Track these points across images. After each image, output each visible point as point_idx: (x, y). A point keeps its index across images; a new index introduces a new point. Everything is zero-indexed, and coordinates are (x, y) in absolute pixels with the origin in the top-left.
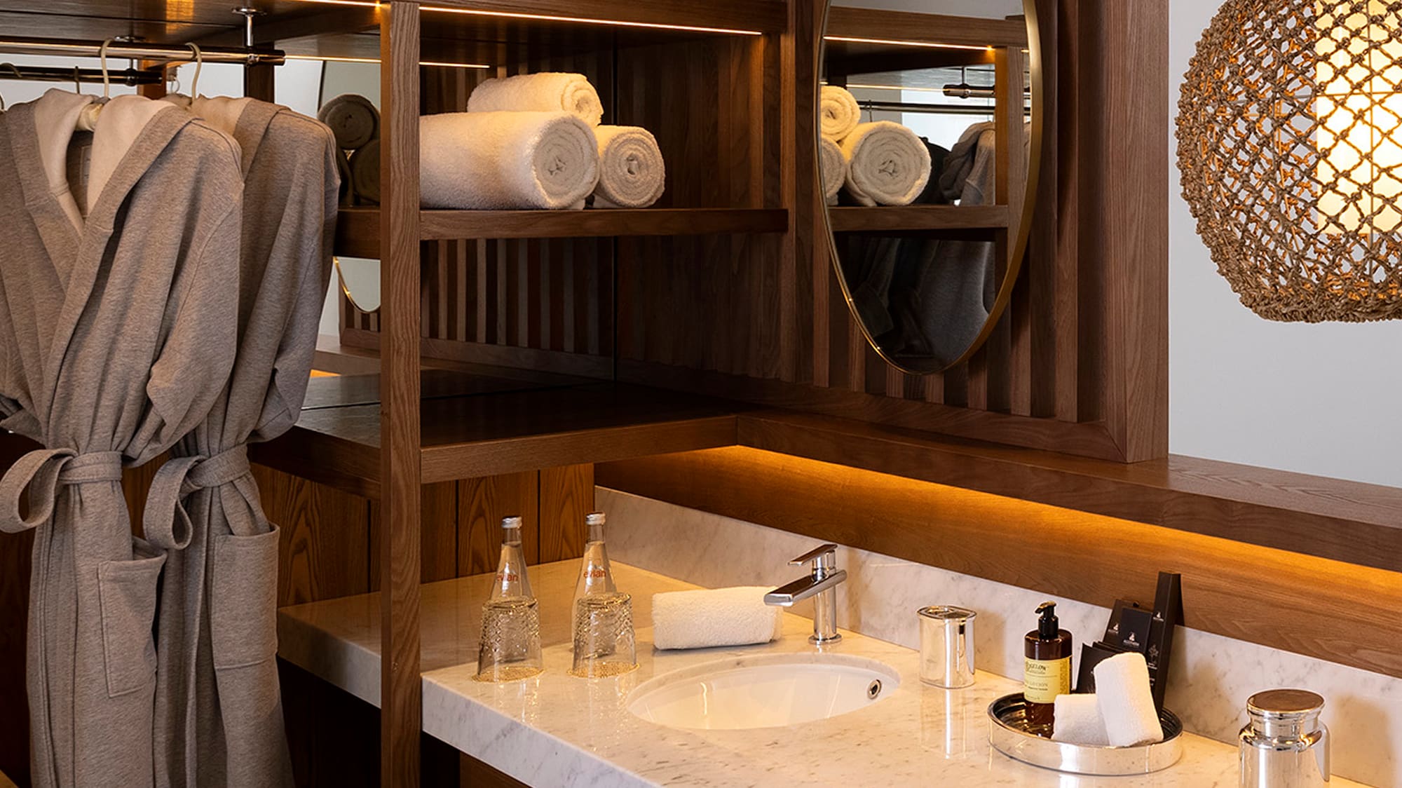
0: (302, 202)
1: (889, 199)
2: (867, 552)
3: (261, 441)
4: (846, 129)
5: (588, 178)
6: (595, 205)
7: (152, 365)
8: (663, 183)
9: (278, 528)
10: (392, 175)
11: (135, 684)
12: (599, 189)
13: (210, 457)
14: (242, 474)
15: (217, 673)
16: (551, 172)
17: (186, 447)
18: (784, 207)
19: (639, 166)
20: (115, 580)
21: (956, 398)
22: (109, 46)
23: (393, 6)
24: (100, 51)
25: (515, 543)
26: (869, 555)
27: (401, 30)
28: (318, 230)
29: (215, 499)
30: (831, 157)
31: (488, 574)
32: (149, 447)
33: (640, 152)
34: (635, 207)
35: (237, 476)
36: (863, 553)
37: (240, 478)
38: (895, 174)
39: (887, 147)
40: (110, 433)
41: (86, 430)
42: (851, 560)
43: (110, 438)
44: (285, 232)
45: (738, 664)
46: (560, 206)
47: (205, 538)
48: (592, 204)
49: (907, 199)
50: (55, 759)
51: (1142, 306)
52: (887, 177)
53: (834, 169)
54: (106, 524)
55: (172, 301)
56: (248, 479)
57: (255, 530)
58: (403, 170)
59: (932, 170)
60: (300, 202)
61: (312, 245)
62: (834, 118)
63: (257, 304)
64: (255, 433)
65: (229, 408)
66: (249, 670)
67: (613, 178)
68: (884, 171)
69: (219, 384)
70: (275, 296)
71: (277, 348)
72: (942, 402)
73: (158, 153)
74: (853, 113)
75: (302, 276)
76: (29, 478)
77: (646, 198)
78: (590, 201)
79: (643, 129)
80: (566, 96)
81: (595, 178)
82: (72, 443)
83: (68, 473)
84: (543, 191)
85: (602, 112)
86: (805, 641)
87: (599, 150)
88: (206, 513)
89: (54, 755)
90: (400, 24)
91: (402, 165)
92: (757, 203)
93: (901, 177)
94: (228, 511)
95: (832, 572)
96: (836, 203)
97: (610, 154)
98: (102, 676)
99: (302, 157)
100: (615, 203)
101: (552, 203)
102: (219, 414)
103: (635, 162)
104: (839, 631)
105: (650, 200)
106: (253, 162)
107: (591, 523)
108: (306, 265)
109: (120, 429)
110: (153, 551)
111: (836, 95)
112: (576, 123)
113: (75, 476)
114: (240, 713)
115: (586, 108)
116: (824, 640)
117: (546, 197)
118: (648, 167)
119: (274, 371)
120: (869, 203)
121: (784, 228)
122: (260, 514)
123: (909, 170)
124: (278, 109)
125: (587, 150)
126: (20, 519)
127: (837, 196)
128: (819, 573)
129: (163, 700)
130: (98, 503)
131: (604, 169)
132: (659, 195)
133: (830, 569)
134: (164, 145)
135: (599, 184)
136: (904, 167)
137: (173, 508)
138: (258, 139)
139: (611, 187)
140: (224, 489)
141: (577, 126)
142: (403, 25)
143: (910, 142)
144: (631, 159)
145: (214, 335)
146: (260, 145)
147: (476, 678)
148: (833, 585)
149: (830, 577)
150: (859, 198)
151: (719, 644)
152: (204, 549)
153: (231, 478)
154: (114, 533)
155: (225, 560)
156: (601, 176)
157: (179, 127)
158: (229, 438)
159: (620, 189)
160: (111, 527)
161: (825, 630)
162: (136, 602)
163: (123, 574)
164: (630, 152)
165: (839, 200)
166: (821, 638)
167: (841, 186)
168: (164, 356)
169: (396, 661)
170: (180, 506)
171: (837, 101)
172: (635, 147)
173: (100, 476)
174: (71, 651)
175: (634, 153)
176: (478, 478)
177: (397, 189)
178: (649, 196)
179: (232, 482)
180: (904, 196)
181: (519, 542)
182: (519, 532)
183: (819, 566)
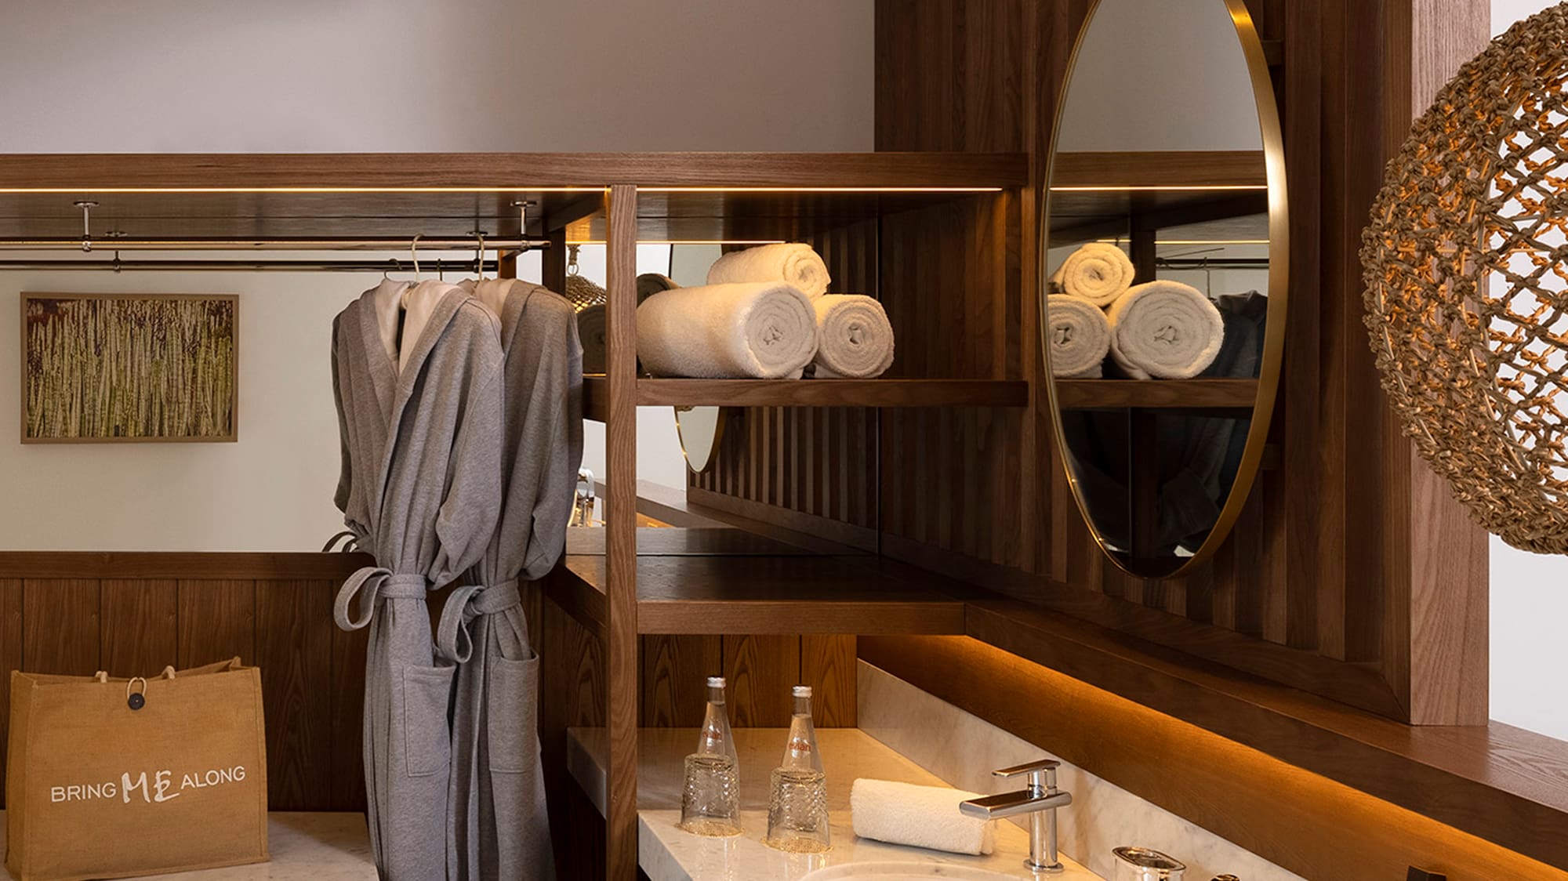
0: (549, 370)
1: (1165, 371)
2: (1096, 777)
3: (529, 579)
4: (1115, 290)
5: (806, 348)
6: (817, 375)
7: (441, 505)
8: (892, 352)
9: (537, 657)
10: (612, 345)
11: (427, 769)
12: (818, 359)
13: (488, 588)
14: (511, 606)
15: (493, 775)
16: (768, 343)
17: (470, 577)
18: (1025, 379)
19: (864, 335)
20: (415, 680)
21: (1199, 613)
22: (418, 240)
23: (613, 190)
24: (411, 245)
25: (718, 703)
26: (1097, 781)
27: (621, 211)
28: (561, 395)
29: (491, 625)
30: (1092, 323)
31: (751, 729)
32: (442, 574)
33: (863, 320)
34: (858, 378)
35: (507, 606)
36: (1090, 778)
37: (510, 609)
38: (1176, 342)
39: (1164, 310)
40: (414, 559)
41: (399, 556)
42: (1080, 783)
43: (414, 563)
44: (537, 397)
45: (937, 871)
46: (774, 376)
47: (483, 657)
48: (813, 373)
49: (1189, 371)
50: (378, 817)
51: (1438, 516)
52: (1163, 345)
53: (1095, 337)
54: (410, 634)
55: (453, 452)
56: (517, 611)
57: (518, 657)
58: (621, 340)
59: (1225, 337)
60: (547, 370)
61: (557, 411)
62: (1101, 279)
63: (517, 459)
64: (523, 571)
65: (500, 548)
66: (512, 777)
67: (834, 349)
68: (1161, 338)
69: (491, 526)
70: (530, 452)
71: (534, 500)
72: (1185, 615)
73: (443, 328)
74: (1124, 273)
75: (552, 436)
76: (356, 589)
77: (871, 368)
78: (809, 371)
79: (868, 297)
80: (788, 266)
81: (813, 348)
82: (390, 565)
83: (387, 588)
84: (756, 361)
85: (829, 281)
86: (1018, 863)
87: (817, 319)
88: (485, 635)
89: (378, 813)
90: (619, 206)
91: (621, 336)
92: (1000, 375)
93: (1184, 343)
94: (500, 637)
95: (1052, 792)
96: (1100, 375)
97: (830, 323)
98: (403, 757)
99: (549, 331)
100: (840, 374)
101: (765, 372)
102: (493, 551)
103: (859, 331)
104: (1061, 859)
105: (877, 370)
106: (515, 335)
107: (797, 695)
108: (553, 426)
109: (421, 557)
110: (447, 662)
111: (1102, 253)
112: (793, 293)
113: (391, 591)
114: (506, 813)
115: (811, 277)
116: (1042, 867)
117: (760, 367)
118: (873, 337)
119: (533, 519)
120: (1141, 375)
121: (1023, 403)
122: (524, 643)
123: (1195, 337)
124: (533, 287)
125: (804, 319)
126: (348, 621)
127: (1100, 368)
128: (1036, 791)
129: (454, 787)
130: (404, 616)
131: (823, 338)
132: (888, 365)
133: (1049, 788)
134: (447, 322)
135: (818, 352)
136: (1188, 335)
137: (457, 627)
138: (518, 315)
139: (831, 356)
140: (498, 617)
141: (794, 296)
142: (621, 206)
143: (1196, 304)
144: (854, 328)
145: (481, 484)
146: (520, 320)
147: (679, 826)
148: (1054, 807)
149: (1049, 797)
150: (1129, 370)
151: (922, 845)
152: (482, 666)
153: (503, 608)
154: (416, 642)
155: (497, 678)
156: (820, 345)
157: (458, 307)
158: (501, 574)
159: (842, 358)
160: (413, 637)
161: (1042, 856)
162: (433, 701)
163: (421, 677)
164: (851, 322)
165: (1103, 372)
166: (1037, 864)
167: (1104, 356)
168: (448, 499)
169: (615, 795)
170: (464, 626)
171: (1104, 260)
172: (858, 315)
173: (408, 594)
174: (386, 732)
175: (858, 321)
176: (741, 635)
177: (616, 357)
178: (875, 366)
179: (503, 611)
180: (1187, 367)
181: (723, 702)
182: (723, 692)
183: (1036, 783)
